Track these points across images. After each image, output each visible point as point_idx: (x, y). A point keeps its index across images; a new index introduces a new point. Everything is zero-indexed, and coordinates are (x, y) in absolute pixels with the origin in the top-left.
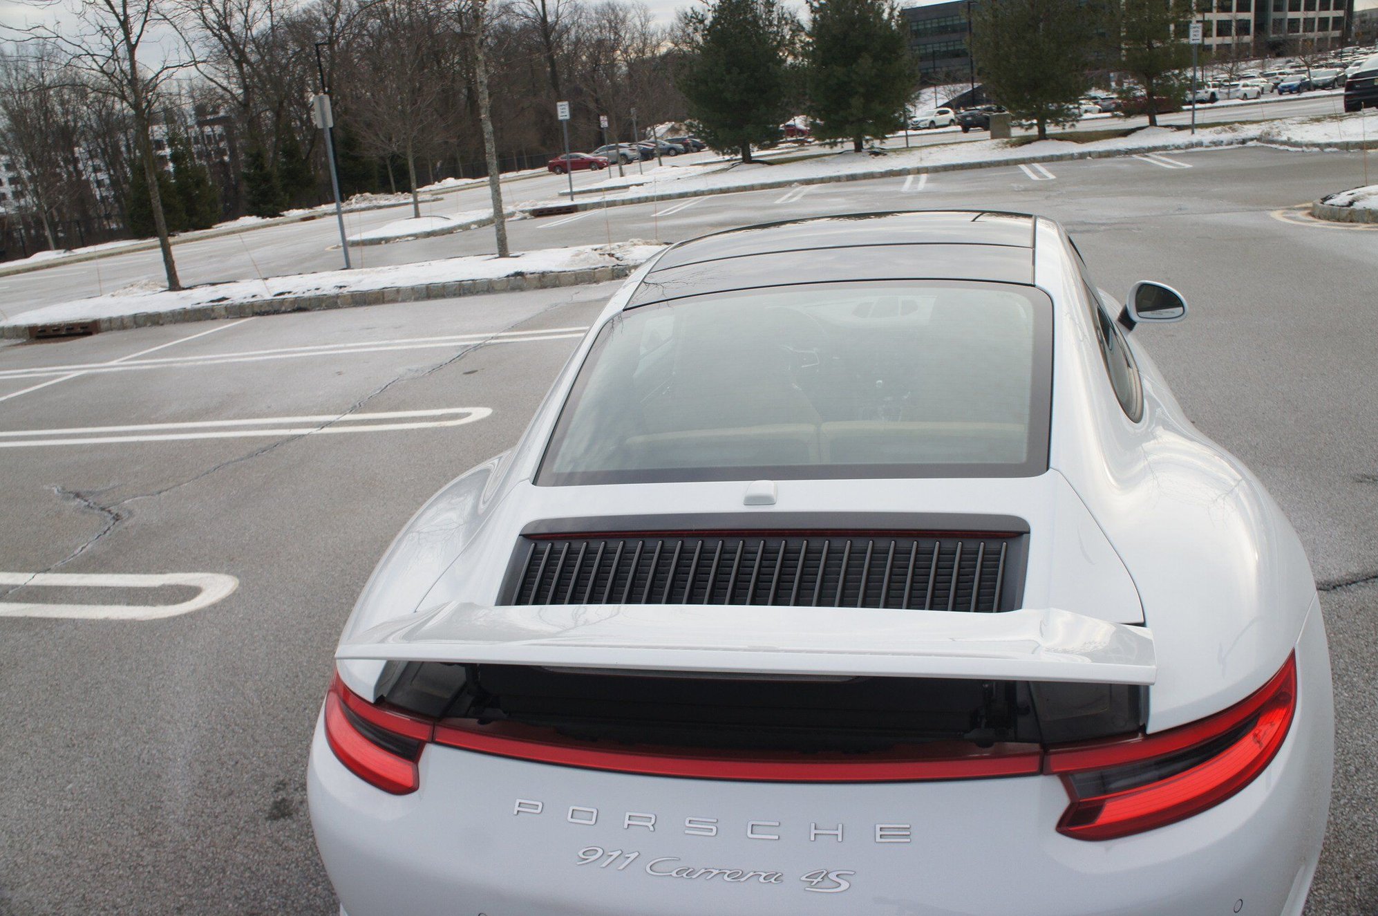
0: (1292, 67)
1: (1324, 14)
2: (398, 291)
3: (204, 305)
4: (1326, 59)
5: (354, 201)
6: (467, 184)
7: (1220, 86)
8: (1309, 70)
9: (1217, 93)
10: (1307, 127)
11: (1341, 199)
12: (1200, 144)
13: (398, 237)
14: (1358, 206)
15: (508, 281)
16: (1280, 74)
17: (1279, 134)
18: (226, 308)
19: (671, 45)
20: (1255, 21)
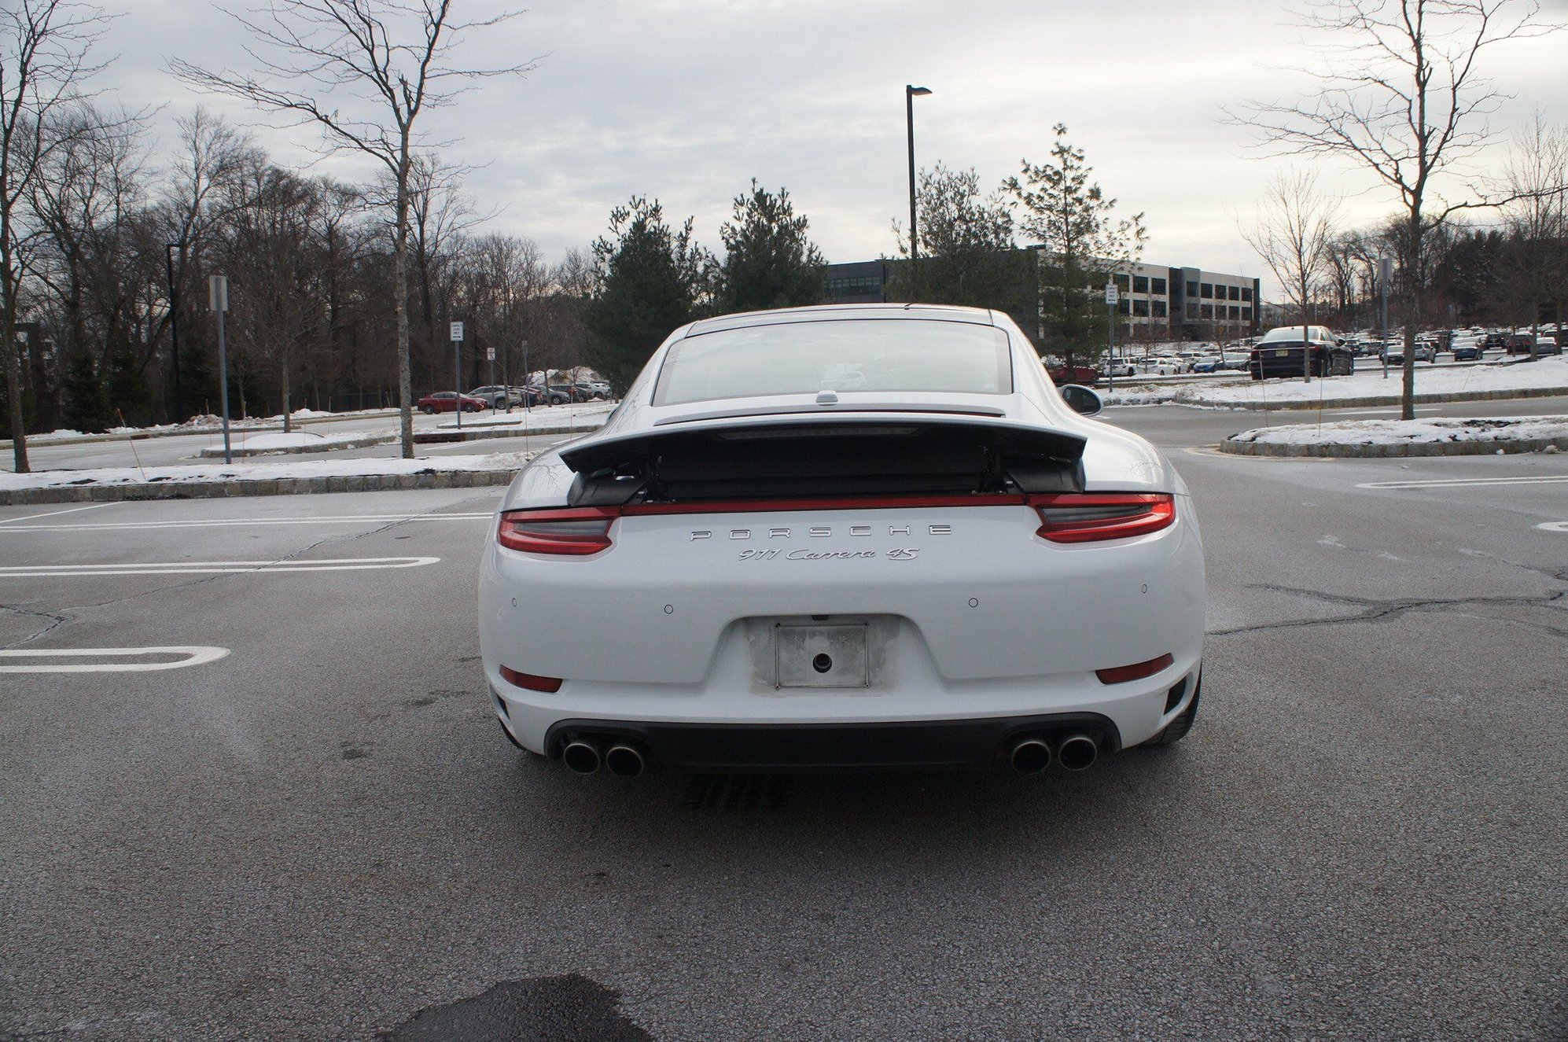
0: (1207, 350)
1: (1234, 303)
2: (295, 482)
3: (65, 486)
4: (1238, 345)
5: (196, 422)
6: (325, 417)
7: (1137, 362)
8: (1222, 353)
9: (1135, 368)
10: (1217, 390)
11: (1246, 436)
12: (1118, 402)
13: (266, 451)
14: (1259, 440)
15: (418, 478)
16: (1196, 355)
17: (1192, 395)
18: (92, 490)
19: (558, 287)
20: (1170, 304)
